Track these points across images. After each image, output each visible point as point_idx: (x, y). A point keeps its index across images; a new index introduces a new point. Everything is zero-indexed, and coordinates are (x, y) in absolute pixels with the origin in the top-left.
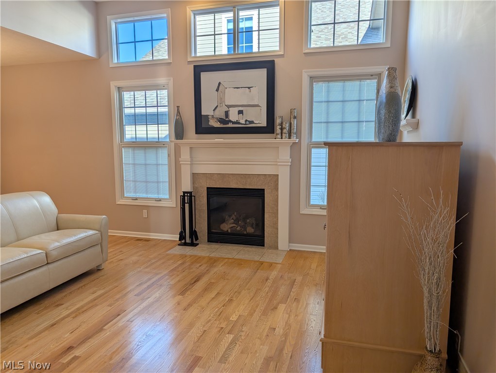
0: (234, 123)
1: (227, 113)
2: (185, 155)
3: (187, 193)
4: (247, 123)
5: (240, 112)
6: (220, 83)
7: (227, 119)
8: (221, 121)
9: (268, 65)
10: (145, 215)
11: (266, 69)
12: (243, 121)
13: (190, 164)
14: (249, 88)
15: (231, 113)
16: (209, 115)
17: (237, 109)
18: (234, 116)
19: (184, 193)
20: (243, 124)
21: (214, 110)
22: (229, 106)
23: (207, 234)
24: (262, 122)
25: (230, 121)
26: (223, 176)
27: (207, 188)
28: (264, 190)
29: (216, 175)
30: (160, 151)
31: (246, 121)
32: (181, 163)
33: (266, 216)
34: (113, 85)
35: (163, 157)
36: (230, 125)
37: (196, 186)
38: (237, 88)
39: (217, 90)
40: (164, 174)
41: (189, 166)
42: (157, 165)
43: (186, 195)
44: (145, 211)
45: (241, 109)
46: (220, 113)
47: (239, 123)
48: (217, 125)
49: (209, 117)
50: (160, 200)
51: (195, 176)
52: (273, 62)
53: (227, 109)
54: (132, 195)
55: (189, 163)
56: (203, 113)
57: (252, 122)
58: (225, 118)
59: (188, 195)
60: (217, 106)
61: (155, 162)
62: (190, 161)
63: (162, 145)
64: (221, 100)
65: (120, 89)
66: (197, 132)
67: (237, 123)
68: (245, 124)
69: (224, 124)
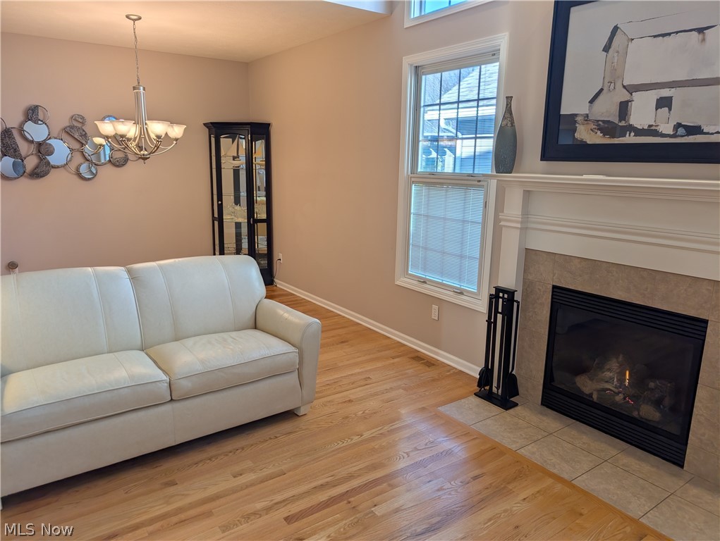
0: (639, 132)
1: (624, 108)
2: (513, 208)
3: (504, 291)
4: (681, 131)
5: (664, 103)
6: (616, 29)
7: (623, 123)
8: (607, 128)
10: (435, 316)
12: (667, 128)
13: (521, 229)
14: (701, 30)
15: (635, 107)
16: (576, 115)
17: (653, 95)
19: (498, 290)
20: (668, 136)
21: (591, 102)
22: (632, 89)
23: (541, 388)
25: (631, 128)
26: (593, 265)
27: (554, 287)
28: (705, 322)
29: (579, 260)
30: (471, 194)
31: (678, 126)
32: (502, 223)
34: (408, 61)
36: (630, 139)
37: (530, 277)
38: (664, 35)
39: (607, 49)
40: (474, 243)
41: (518, 232)
42: (464, 222)
43: (501, 295)
44: (435, 307)
45: (665, 93)
46: (606, 109)
47: (655, 133)
48: (597, 138)
49: (578, 119)
50: (461, 293)
51: (529, 257)
53: (625, 97)
54: (420, 274)
55: (519, 226)
56: (565, 110)
57: (695, 130)
58: (616, 121)
59: (506, 296)
60: (601, 90)
62: (522, 223)
63: (476, 183)
64: (614, 75)
65: (418, 71)
66: (545, 156)
67: (651, 131)
68: (674, 136)
69: (613, 136)
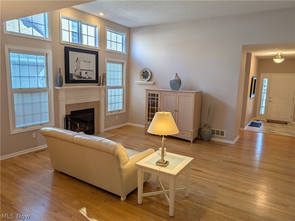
0: (84, 78)
1: (81, 73)
2: (62, 95)
3: (68, 116)
4: (89, 78)
5: (86, 73)
6: (78, 58)
7: (81, 76)
8: (78, 77)
9: (96, 53)
10: (34, 136)
11: (95, 55)
14: (89, 62)
15: (82, 73)
18: (83, 75)
20: (87, 79)
21: (75, 71)
22: (82, 70)
24: (94, 78)
25: (82, 77)
26: (78, 104)
27: (71, 112)
28: (94, 108)
29: (75, 104)
30: (42, 94)
31: (88, 77)
33: (95, 120)
34: (7, 47)
35: (45, 97)
36: (82, 79)
38: (85, 62)
39: (77, 61)
40: (45, 108)
42: (41, 102)
44: (34, 134)
45: (86, 71)
46: (77, 73)
47: (86, 78)
48: (77, 79)
49: (73, 74)
52: (98, 52)
53: (81, 71)
54: (22, 126)
55: (65, 99)
56: (70, 72)
57: (90, 78)
58: (80, 75)
60: (77, 69)
61: (39, 101)
63: (44, 90)
64: (78, 67)
66: (66, 83)
67: (85, 78)
68: (88, 79)
69: (79, 79)
